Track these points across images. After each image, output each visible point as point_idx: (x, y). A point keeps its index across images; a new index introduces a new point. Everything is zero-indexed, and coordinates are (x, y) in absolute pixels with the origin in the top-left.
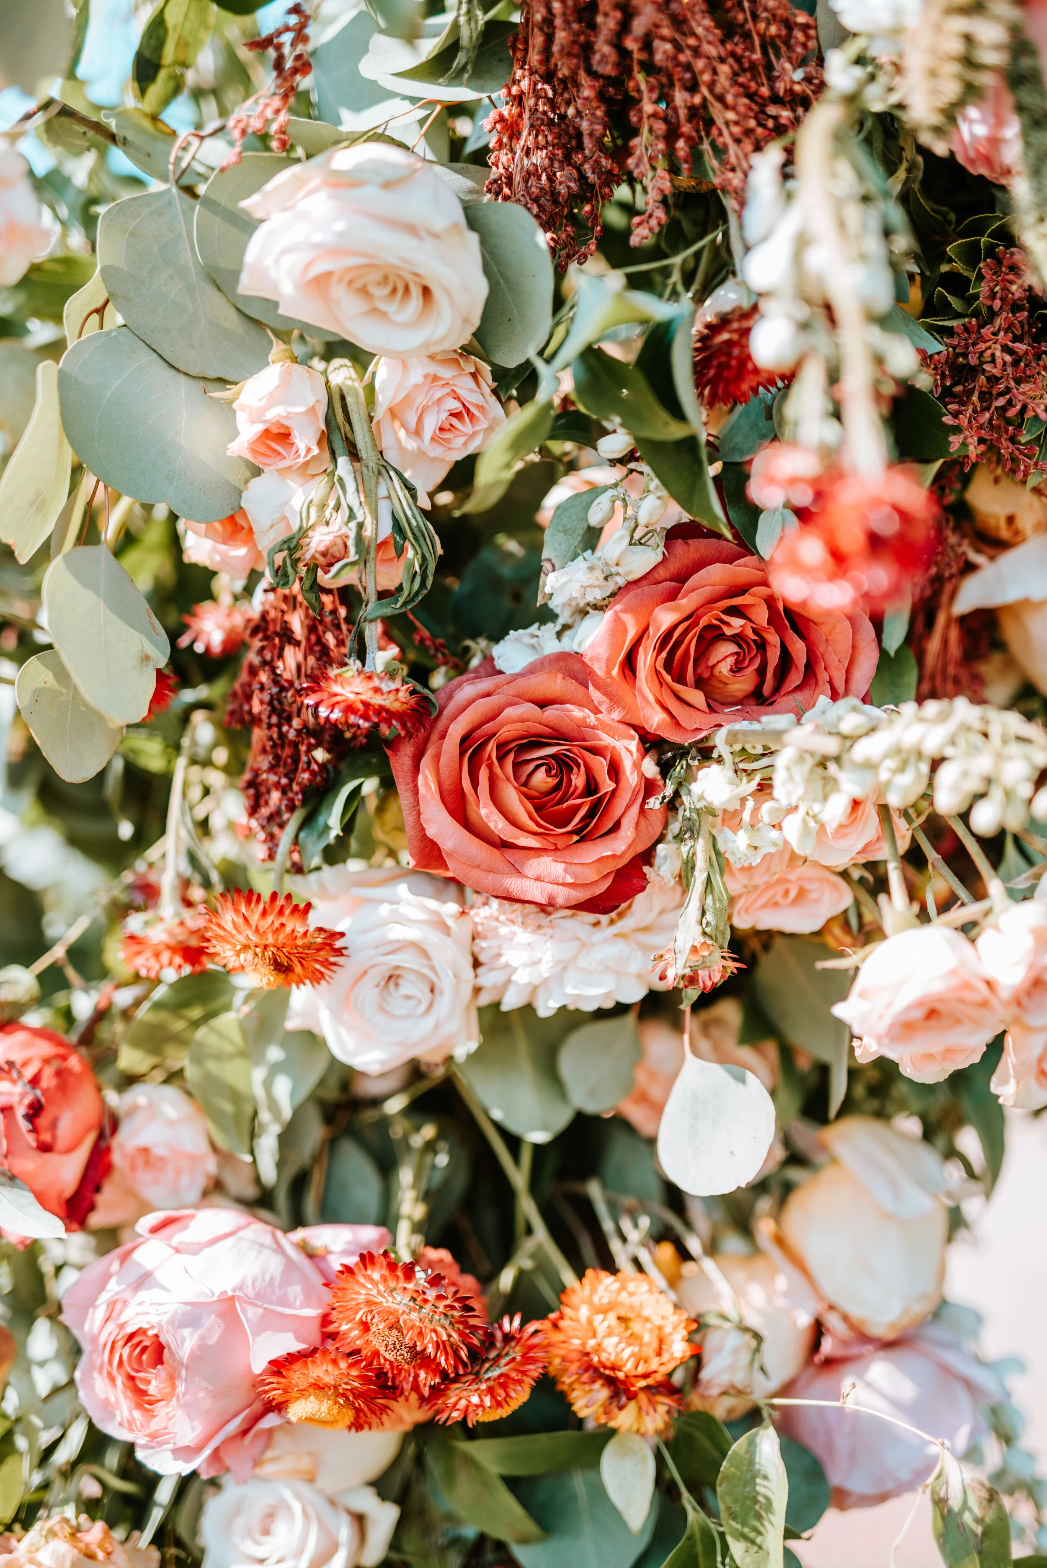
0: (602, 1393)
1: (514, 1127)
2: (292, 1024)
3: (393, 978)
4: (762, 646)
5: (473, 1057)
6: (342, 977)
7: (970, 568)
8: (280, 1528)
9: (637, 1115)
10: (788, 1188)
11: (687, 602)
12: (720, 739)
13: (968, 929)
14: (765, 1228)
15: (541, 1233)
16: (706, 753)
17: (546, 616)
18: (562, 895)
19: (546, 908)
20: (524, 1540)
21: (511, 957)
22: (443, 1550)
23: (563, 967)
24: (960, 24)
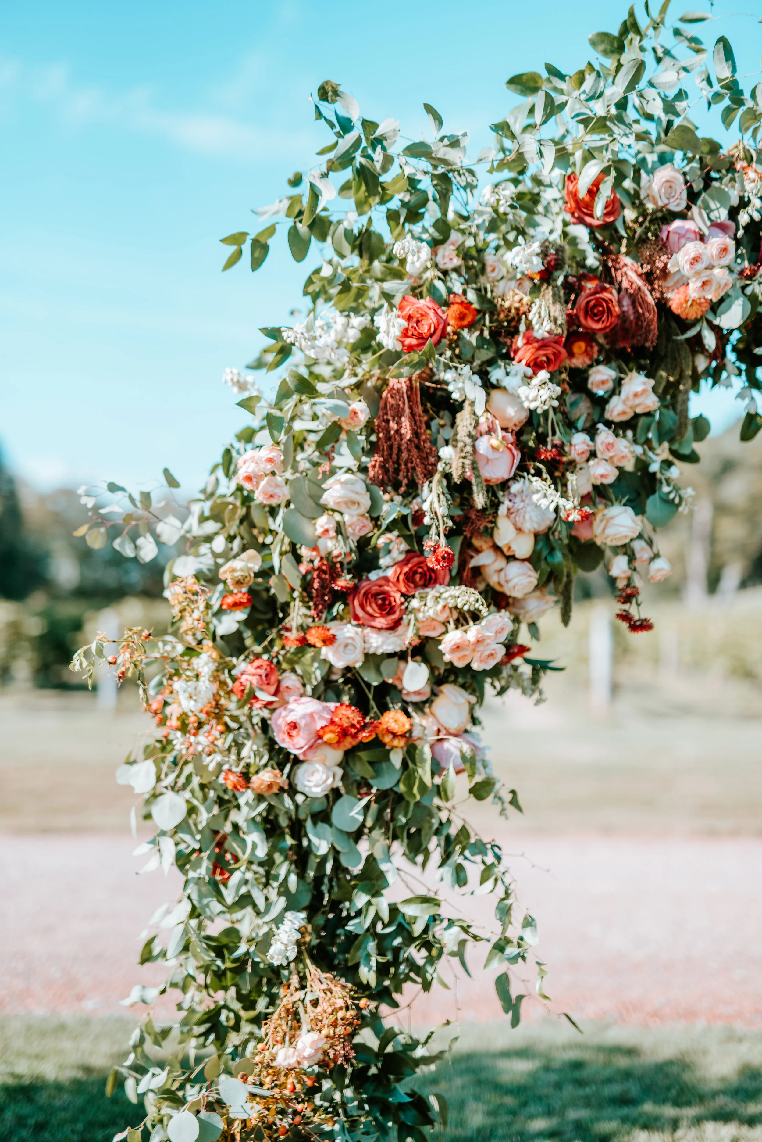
0: (391, 736)
1: (370, 681)
2: (322, 657)
3: (346, 646)
4: (425, 575)
5: (361, 667)
6: (336, 645)
7: (472, 557)
8: (316, 774)
9: (397, 683)
10: (432, 701)
11: (410, 566)
12: (417, 594)
13: (465, 631)
14: (427, 710)
15: (375, 709)
16: (413, 596)
17: (380, 568)
18: (384, 626)
19: (380, 629)
20: (372, 778)
21: (372, 640)
22: (352, 784)
23: (383, 643)
24: (462, 460)
